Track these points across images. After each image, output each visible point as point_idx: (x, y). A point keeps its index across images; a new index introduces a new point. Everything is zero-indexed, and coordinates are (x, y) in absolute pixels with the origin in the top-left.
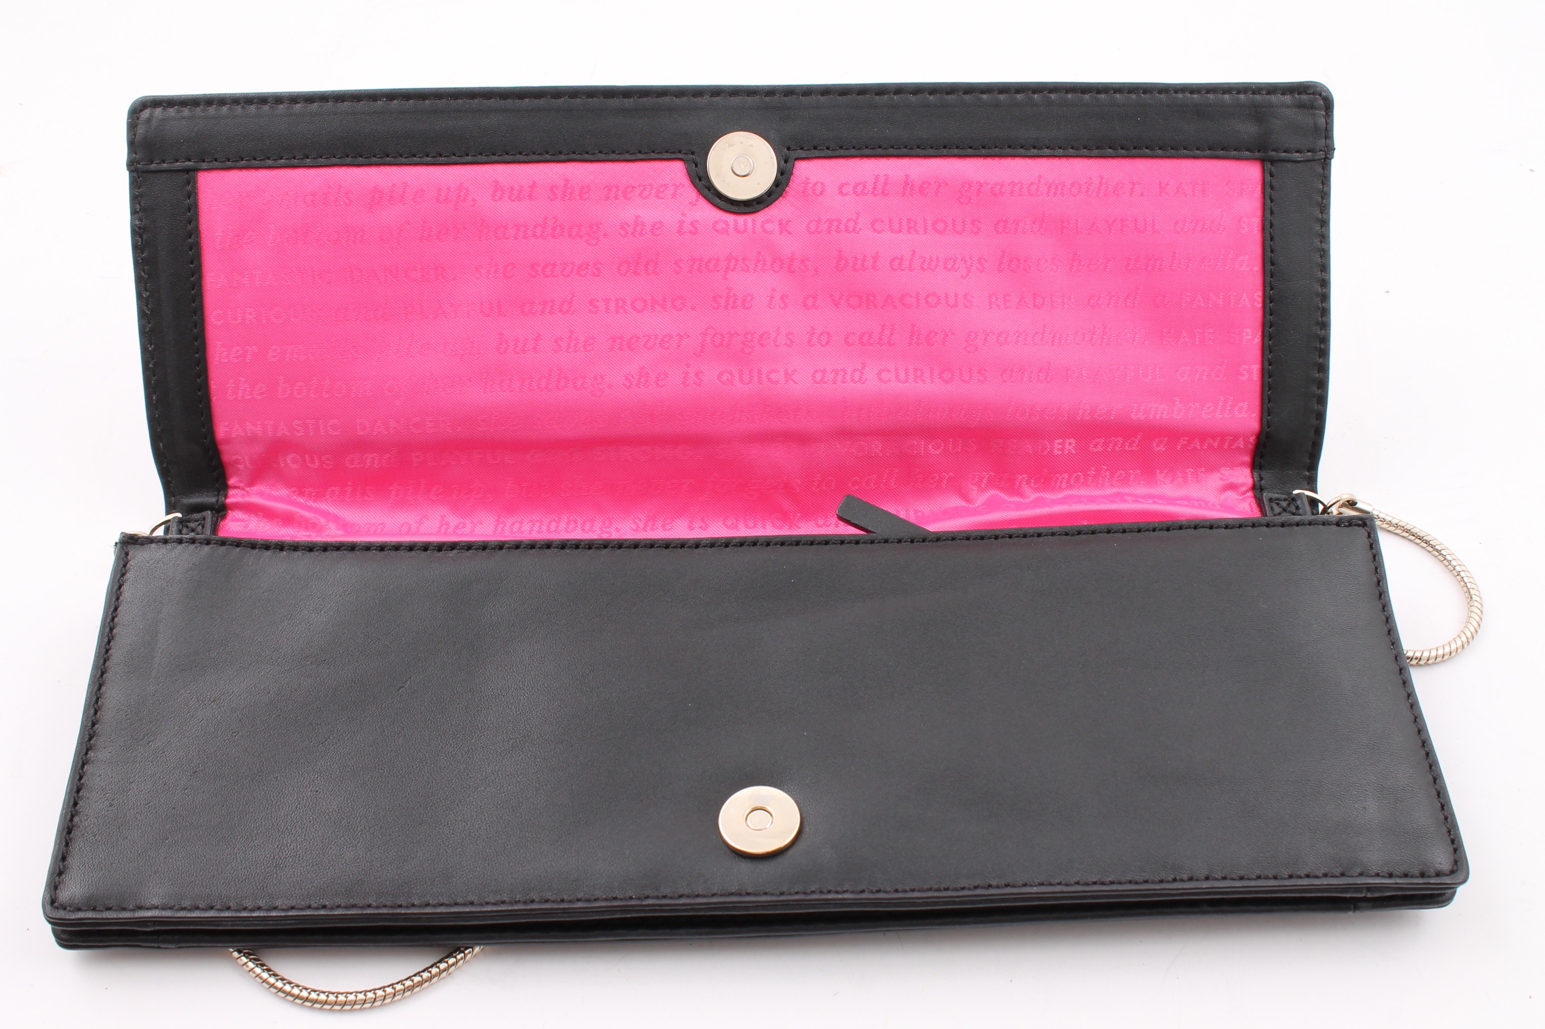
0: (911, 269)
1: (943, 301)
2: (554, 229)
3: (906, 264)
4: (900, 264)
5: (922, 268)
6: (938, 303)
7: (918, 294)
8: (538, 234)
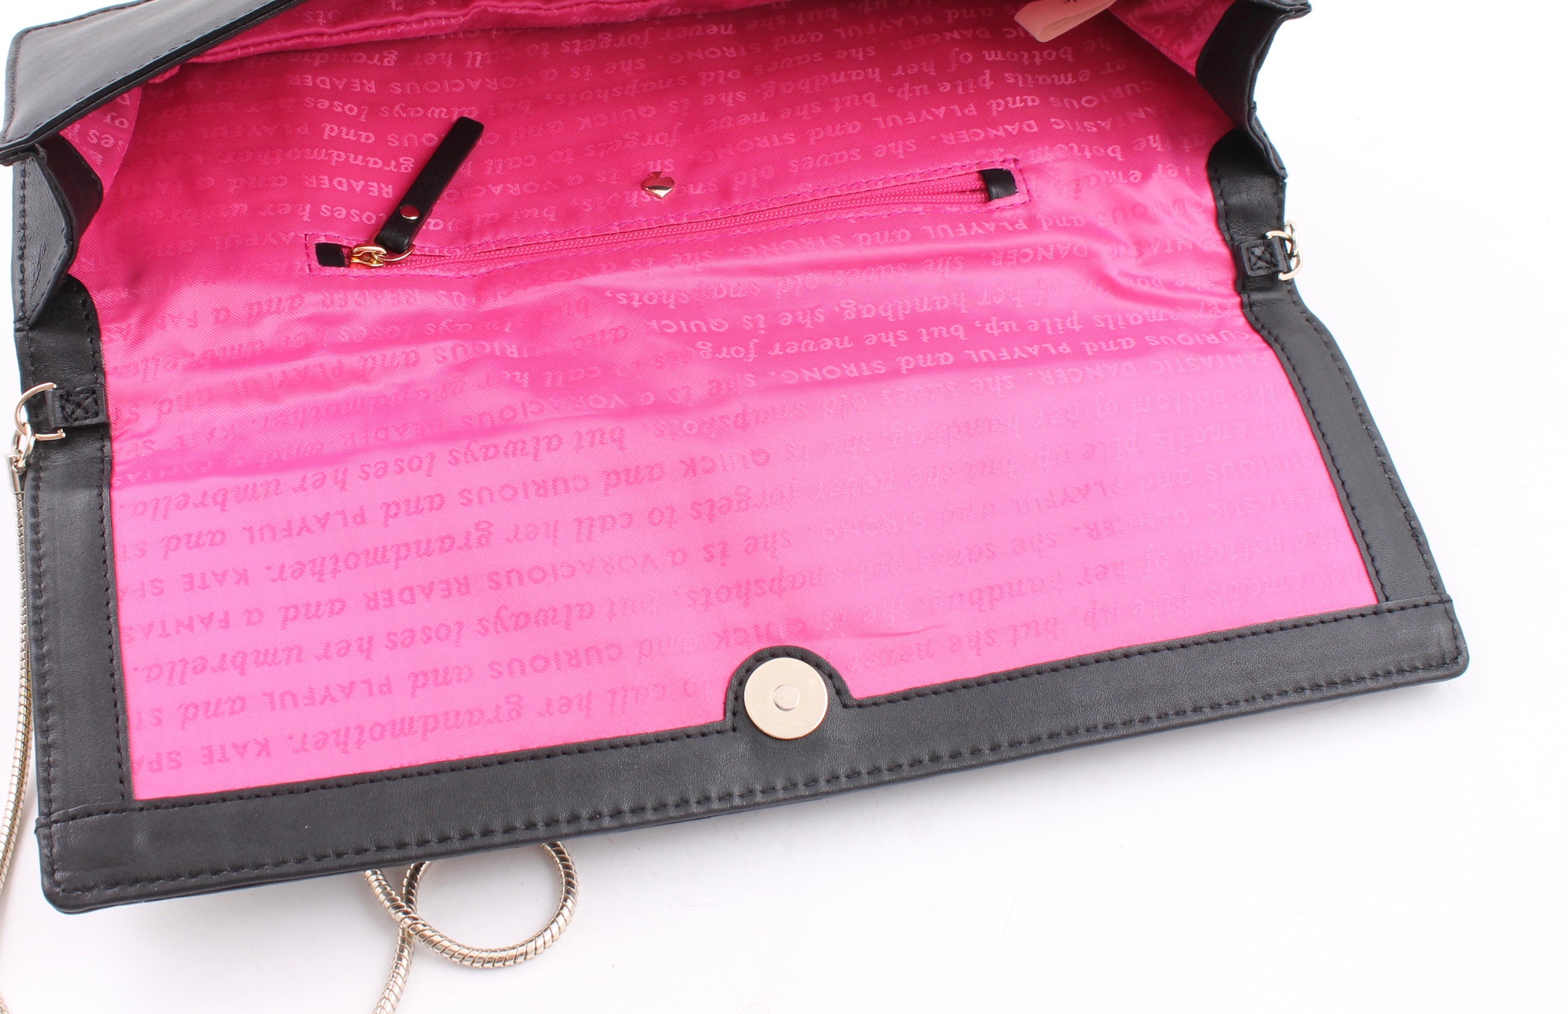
0: (569, 607)
1: (525, 575)
2: (980, 599)
3: (575, 613)
4: (582, 611)
5: (555, 610)
6: (530, 573)
7: (556, 578)
8: (997, 590)
